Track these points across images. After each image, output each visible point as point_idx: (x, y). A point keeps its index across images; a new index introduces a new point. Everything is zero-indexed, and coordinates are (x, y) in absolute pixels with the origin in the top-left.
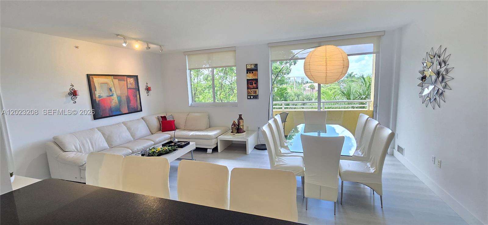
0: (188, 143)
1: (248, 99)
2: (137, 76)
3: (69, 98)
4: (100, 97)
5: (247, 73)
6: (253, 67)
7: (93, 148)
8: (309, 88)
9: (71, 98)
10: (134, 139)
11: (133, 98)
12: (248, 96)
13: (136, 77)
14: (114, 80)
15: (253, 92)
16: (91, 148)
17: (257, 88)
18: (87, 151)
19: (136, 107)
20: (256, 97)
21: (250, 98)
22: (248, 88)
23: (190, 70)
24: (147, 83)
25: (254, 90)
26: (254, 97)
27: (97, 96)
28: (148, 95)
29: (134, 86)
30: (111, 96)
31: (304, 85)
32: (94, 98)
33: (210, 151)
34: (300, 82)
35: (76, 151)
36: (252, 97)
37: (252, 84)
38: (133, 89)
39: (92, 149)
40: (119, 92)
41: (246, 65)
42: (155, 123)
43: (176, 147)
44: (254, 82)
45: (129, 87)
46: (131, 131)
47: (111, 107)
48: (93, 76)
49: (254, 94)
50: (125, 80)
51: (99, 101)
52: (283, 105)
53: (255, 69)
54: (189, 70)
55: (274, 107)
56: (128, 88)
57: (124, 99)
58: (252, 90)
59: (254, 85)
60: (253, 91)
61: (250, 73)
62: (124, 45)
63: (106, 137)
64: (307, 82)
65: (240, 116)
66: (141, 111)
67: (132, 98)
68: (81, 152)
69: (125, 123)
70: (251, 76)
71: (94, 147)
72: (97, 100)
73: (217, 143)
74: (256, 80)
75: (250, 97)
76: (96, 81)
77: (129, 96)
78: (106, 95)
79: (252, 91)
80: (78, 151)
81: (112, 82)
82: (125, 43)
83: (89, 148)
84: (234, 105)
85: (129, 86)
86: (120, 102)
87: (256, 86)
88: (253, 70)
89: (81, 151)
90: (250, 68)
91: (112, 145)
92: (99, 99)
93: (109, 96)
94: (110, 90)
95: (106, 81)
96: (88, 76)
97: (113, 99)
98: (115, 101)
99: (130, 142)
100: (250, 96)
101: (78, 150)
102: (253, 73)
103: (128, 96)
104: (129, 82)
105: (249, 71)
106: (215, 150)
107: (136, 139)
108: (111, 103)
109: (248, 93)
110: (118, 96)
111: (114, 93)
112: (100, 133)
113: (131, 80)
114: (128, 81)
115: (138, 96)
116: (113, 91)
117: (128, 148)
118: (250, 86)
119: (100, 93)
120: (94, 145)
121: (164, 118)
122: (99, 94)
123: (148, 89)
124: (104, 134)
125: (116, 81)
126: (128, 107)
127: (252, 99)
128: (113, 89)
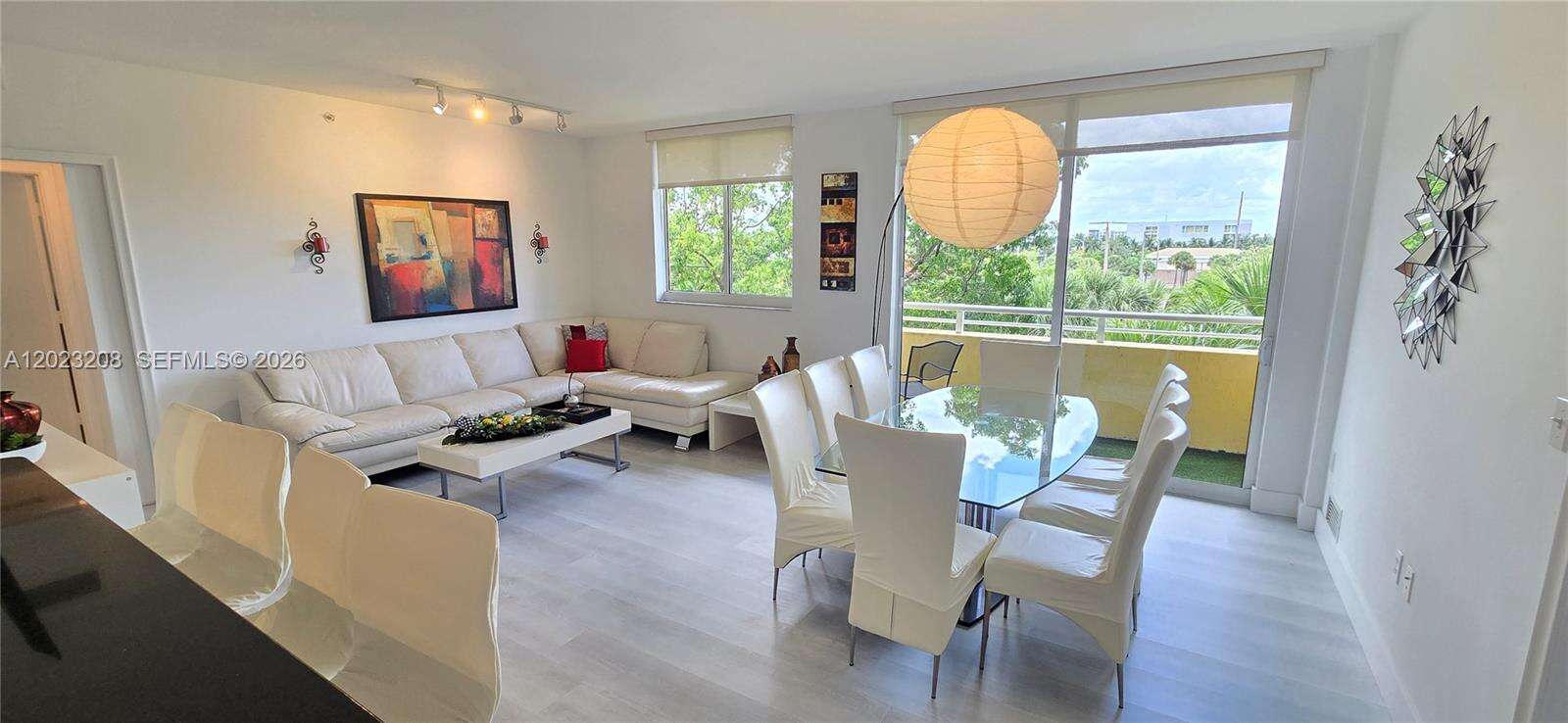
0: (605, 412)
1: (822, 288)
2: (506, 204)
3: (303, 257)
4: (390, 258)
5: (824, 203)
6: (842, 183)
7: (353, 399)
8: (1170, 263)
9: (308, 257)
10: (480, 385)
11: (492, 267)
12: (823, 278)
13: (502, 208)
14: (433, 212)
15: (838, 266)
16: (347, 396)
17: (852, 253)
18: (337, 405)
19: (498, 294)
20: (847, 284)
21: (829, 287)
22: (825, 253)
23: (665, 187)
24: (538, 226)
25: (843, 260)
26: (841, 284)
27: (383, 256)
28: (540, 262)
29: (495, 232)
30: (423, 258)
31: (1151, 255)
32: (373, 264)
33: (683, 443)
34: (1140, 239)
35: (305, 402)
36: (834, 284)
37: (838, 240)
38: (493, 240)
39: (351, 402)
40: (448, 250)
41: (823, 175)
42: (552, 344)
43: (563, 419)
44: (841, 235)
45: (478, 235)
46: (474, 362)
47: (422, 289)
48: (376, 201)
49: (841, 274)
50: (469, 213)
51: (389, 271)
52: (961, 315)
53: (849, 189)
54: (659, 188)
55: (905, 318)
56: (475, 239)
57: (463, 270)
58: (835, 260)
59: (843, 244)
60: (840, 263)
61: (832, 203)
62: (438, 110)
63: (398, 372)
64: (1169, 244)
65: (792, 341)
66: (515, 305)
67: (487, 267)
68: (319, 407)
69: (459, 339)
70: (834, 215)
71: (357, 398)
72: (383, 266)
73: (708, 421)
74: (851, 228)
75: (830, 284)
76: (383, 213)
77: (479, 260)
78: (410, 256)
79: (834, 264)
80: (311, 405)
81: (428, 219)
82: (441, 103)
83: (343, 396)
84: (781, 306)
85: (481, 232)
86: (450, 276)
87: (849, 247)
88: (841, 192)
89: (318, 405)
90: (832, 185)
91: (411, 397)
92: (388, 266)
93: (420, 258)
94: (423, 241)
95: (410, 215)
96: (360, 199)
97: (430, 269)
98: (434, 273)
99: (464, 391)
100: (830, 279)
101: (310, 400)
102: (840, 203)
103: (475, 261)
104: (479, 222)
105: (829, 195)
106: (700, 441)
107: (484, 385)
108: (423, 277)
109: (824, 268)
110: (444, 260)
111: (435, 249)
112: (381, 359)
113: (489, 216)
114: (478, 217)
115: (507, 263)
116: (429, 243)
117: (443, 408)
118: (829, 245)
119: (392, 247)
120: (358, 390)
121: (578, 331)
122: (390, 252)
123: (540, 244)
124: (391, 365)
125: (441, 216)
126: (475, 292)
127: (835, 289)
128: (431, 239)
